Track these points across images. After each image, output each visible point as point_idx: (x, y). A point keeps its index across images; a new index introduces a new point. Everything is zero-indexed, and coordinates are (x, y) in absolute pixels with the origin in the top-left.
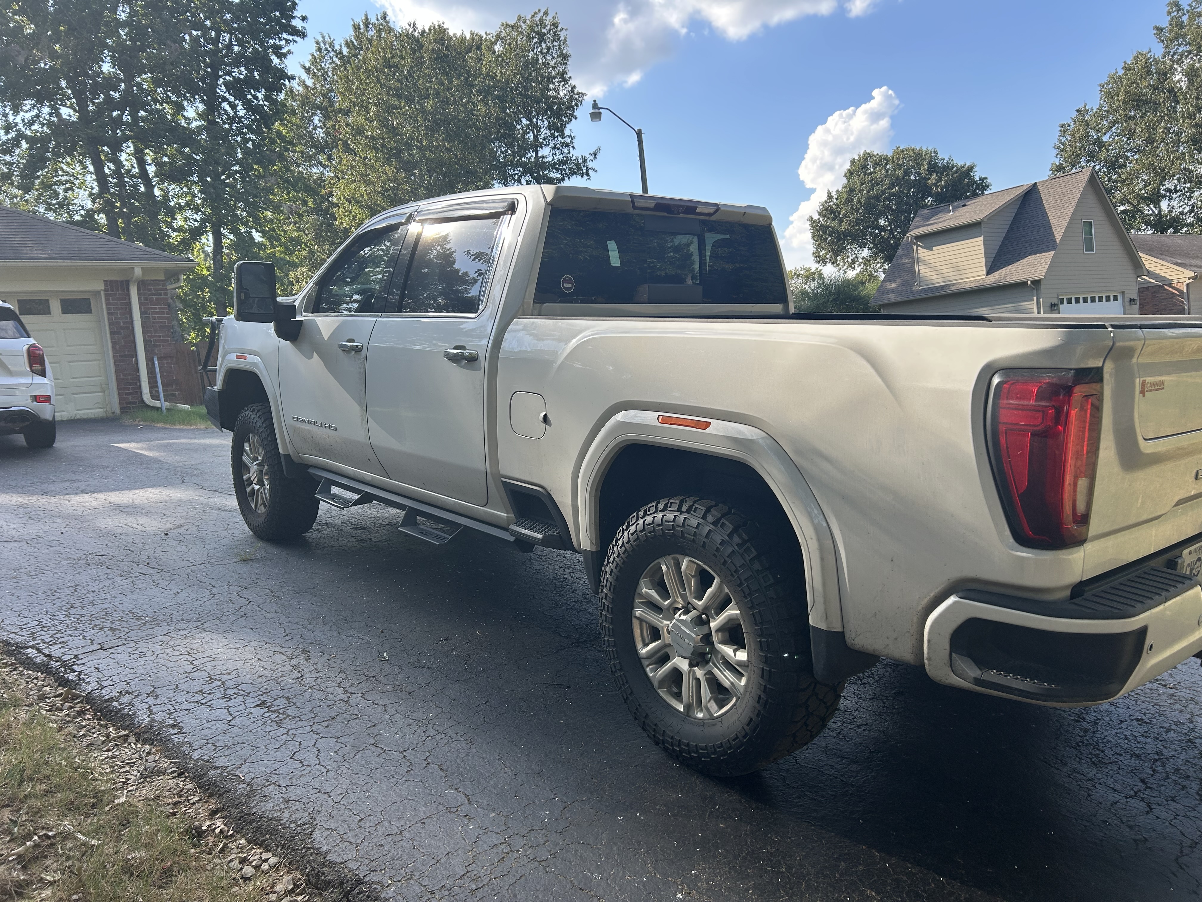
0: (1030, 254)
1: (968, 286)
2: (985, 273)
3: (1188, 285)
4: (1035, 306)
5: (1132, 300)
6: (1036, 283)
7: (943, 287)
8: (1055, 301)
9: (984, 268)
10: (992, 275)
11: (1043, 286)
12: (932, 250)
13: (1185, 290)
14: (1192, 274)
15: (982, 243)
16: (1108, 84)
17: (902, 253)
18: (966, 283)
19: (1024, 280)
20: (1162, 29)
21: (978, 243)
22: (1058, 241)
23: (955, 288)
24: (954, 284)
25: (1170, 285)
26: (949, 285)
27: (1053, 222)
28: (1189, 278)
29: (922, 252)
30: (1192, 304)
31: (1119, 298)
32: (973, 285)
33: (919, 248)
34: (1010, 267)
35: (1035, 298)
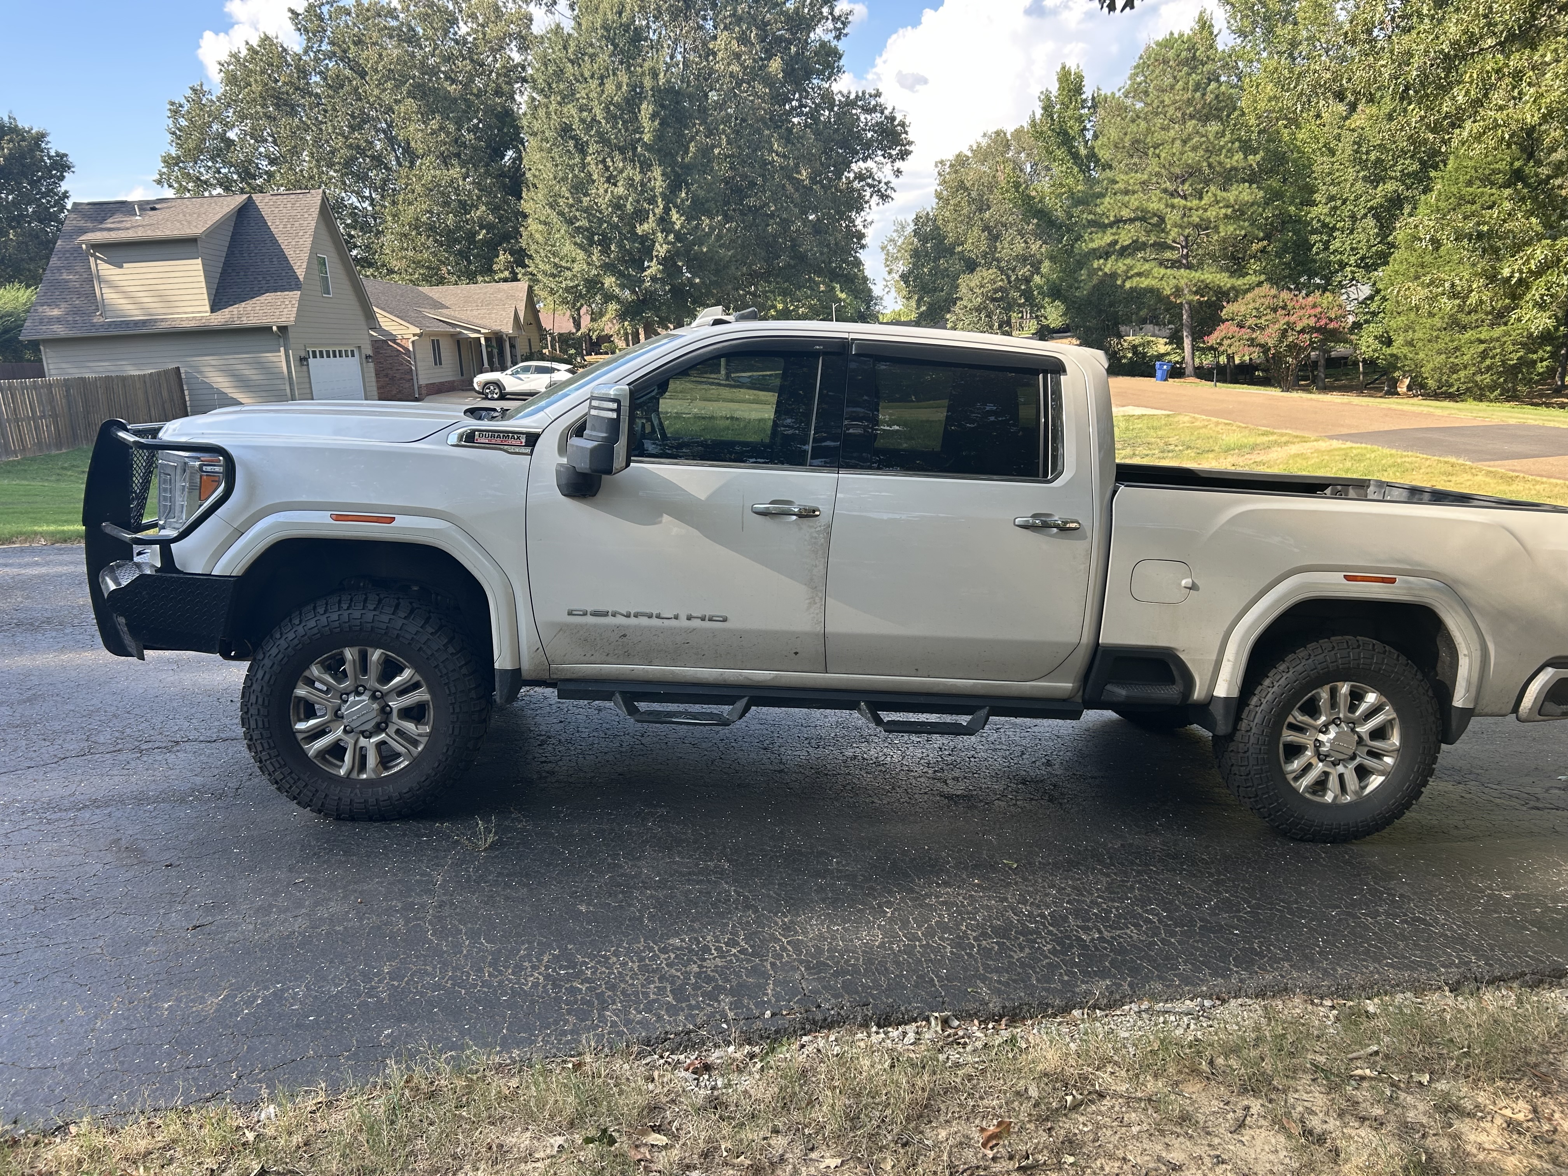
0: (267, 291)
1: (186, 324)
2: (208, 308)
3: (413, 342)
4: (283, 359)
5: (367, 357)
6: (283, 329)
7: (144, 322)
8: (303, 354)
9: (207, 302)
10: (219, 313)
11: (291, 334)
12: (121, 267)
13: (411, 349)
14: (418, 331)
15: (200, 267)
16: (229, 65)
17: (59, 263)
18: (182, 319)
19: (270, 325)
20: (298, 15)
21: (196, 267)
22: (301, 278)
23: (164, 325)
24: (162, 320)
25: (394, 341)
26: (156, 321)
27: (289, 252)
28: (414, 335)
29: (105, 269)
30: (419, 364)
31: (356, 353)
32: (192, 324)
33: (99, 261)
34: (243, 304)
35: (282, 349)
